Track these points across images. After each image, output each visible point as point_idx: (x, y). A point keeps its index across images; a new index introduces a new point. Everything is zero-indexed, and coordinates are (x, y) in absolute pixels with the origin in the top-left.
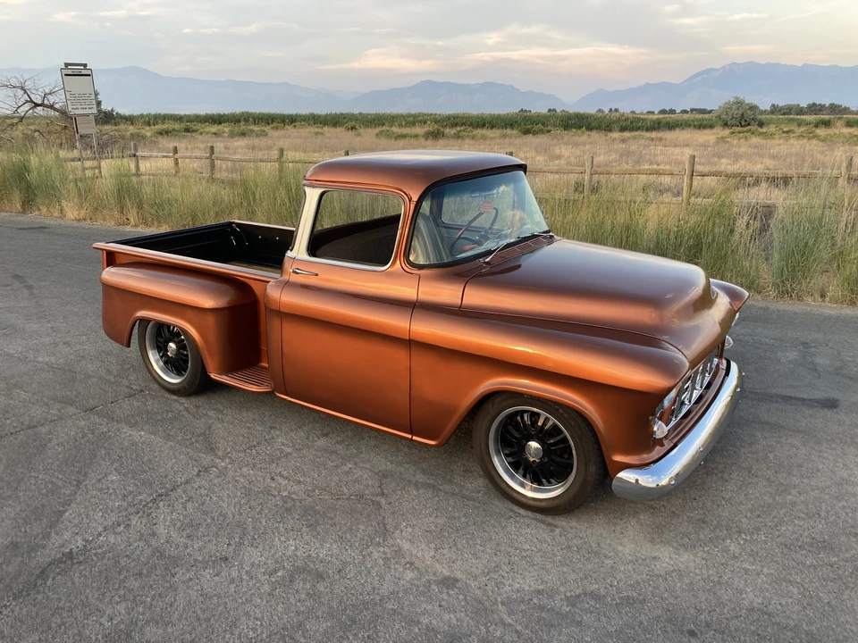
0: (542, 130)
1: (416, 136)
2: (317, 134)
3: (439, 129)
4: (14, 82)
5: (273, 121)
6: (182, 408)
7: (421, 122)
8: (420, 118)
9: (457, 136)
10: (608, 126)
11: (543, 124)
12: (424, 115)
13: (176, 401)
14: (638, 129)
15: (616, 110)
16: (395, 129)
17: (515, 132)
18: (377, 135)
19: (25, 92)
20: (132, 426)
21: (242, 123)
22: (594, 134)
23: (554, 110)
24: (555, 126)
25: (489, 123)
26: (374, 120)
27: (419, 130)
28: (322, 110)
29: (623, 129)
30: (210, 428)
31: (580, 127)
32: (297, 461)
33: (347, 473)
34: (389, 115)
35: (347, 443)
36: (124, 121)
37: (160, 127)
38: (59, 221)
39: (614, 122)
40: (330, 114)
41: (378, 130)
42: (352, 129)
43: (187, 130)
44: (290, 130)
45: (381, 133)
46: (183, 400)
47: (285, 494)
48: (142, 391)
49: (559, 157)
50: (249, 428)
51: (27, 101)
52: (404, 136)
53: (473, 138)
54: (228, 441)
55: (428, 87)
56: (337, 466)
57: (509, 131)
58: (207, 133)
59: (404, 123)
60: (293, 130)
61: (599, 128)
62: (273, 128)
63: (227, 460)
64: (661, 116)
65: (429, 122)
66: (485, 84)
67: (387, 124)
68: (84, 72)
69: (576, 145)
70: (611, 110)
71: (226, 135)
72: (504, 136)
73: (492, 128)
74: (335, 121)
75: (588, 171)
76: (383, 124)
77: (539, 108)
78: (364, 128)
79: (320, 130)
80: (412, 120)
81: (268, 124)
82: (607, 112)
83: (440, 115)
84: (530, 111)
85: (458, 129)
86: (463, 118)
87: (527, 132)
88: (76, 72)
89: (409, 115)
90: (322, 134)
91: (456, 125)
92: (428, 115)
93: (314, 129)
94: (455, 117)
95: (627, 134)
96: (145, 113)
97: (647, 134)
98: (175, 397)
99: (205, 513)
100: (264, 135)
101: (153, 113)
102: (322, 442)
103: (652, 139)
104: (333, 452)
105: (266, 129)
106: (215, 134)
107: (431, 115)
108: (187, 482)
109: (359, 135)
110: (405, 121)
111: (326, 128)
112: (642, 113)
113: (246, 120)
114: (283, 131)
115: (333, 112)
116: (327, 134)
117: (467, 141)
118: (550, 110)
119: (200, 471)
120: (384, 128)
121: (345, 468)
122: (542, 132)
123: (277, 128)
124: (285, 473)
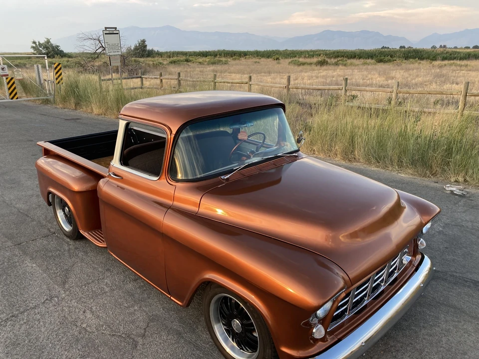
0: (390, 60)
1: (311, 64)
2: (256, 62)
3: (324, 60)
4: (94, 37)
5: (235, 55)
6: (67, 248)
7: (317, 55)
8: (317, 53)
9: (336, 64)
10: (434, 57)
11: (391, 56)
12: (320, 51)
13: (68, 243)
14: (454, 58)
15: (445, 46)
16: (301, 60)
17: (373, 61)
18: (289, 63)
19: (100, 42)
20: (32, 259)
21: (218, 56)
22: (424, 62)
23: (404, 47)
24: (399, 57)
25: (358, 56)
26: (290, 54)
27: (315, 60)
28: (262, 48)
29: (444, 59)
30: (74, 265)
31: (415, 58)
32: (106, 300)
33: (130, 314)
34: (300, 51)
35: (145, 288)
36: (157, 55)
37: (175, 58)
38: (89, 115)
39: (439, 54)
40: (267, 51)
41: (290, 60)
42: (277, 59)
43: (187, 61)
44: (243, 60)
45: (292, 61)
46: (72, 242)
47: (84, 326)
48: (54, 233)
49: (393, 78)
50: (94, 268)
51: (101, 47)
52: (304, 64)
53: (345, 65)
54: (76, 278)
55: (327, 34)
56: (128, 307)
57: (369, 61)
58: (196, 62)
59: (307, 56)
60: (244, 60)
61: (428, 58)
62: (233, 59)
63: (68, 292)
64: (474, 50)
65: (322, 55)
66: (362, 32)
67: (297, 56)
68: (115, 32)
69: (407, 70)
70: (441, 46)
71: (206, 63)
72: (365, 64)
73: (360, 58)
74: (268, 55)
75: (395, 91)
76: (296, 56)
77: (395, 46)
78: (284, 59)
79: (257, 60)
80: (311, 54)
81: (232, 57)
82: (438, 47)
83: (329, 50)
84: (388, 48)
85: (339, 59)
86: (342, 52)
87: (380, 61)
88: (111, 32)
89: (311, 51)
90: (259, 63)
91: (338, 57)
92: (322, 51)
93: (254, 60)
94: (338, 52)
95: (446, 62)
96: (168, 51)
97: (458, 62)
98: (69, 240)
99: (29, 334)
100: (226, 63)
101: (172, 51)
102: (130, 286)
103: (461, 66)
104: (133, 295)
105: (229, 60)
106: (200, 63)
107: (325, 50)
108: (35, 308)
109: (279, 63)
110: (308, 54)
111: (262, 59)
112: (461, 48)
113: (220, 55)
114: (238, 61)
115: (268, 50)
116: (262, 63)
117: (340, 67)
118: (401, 47)
119: (47, 299)
120: (295, 59)
121: (132, 310)
122: (389, 61)
123: (235, 59)
124: (94, 308)
